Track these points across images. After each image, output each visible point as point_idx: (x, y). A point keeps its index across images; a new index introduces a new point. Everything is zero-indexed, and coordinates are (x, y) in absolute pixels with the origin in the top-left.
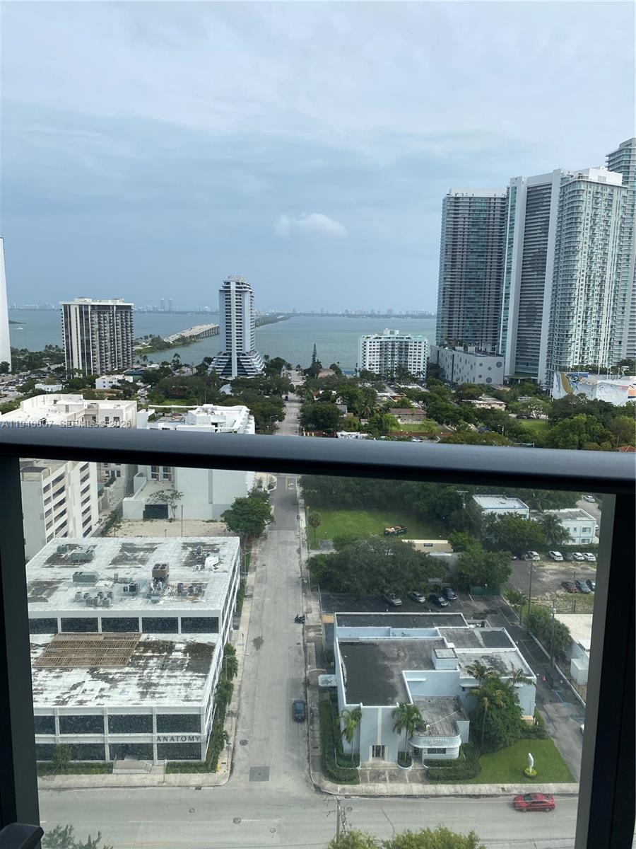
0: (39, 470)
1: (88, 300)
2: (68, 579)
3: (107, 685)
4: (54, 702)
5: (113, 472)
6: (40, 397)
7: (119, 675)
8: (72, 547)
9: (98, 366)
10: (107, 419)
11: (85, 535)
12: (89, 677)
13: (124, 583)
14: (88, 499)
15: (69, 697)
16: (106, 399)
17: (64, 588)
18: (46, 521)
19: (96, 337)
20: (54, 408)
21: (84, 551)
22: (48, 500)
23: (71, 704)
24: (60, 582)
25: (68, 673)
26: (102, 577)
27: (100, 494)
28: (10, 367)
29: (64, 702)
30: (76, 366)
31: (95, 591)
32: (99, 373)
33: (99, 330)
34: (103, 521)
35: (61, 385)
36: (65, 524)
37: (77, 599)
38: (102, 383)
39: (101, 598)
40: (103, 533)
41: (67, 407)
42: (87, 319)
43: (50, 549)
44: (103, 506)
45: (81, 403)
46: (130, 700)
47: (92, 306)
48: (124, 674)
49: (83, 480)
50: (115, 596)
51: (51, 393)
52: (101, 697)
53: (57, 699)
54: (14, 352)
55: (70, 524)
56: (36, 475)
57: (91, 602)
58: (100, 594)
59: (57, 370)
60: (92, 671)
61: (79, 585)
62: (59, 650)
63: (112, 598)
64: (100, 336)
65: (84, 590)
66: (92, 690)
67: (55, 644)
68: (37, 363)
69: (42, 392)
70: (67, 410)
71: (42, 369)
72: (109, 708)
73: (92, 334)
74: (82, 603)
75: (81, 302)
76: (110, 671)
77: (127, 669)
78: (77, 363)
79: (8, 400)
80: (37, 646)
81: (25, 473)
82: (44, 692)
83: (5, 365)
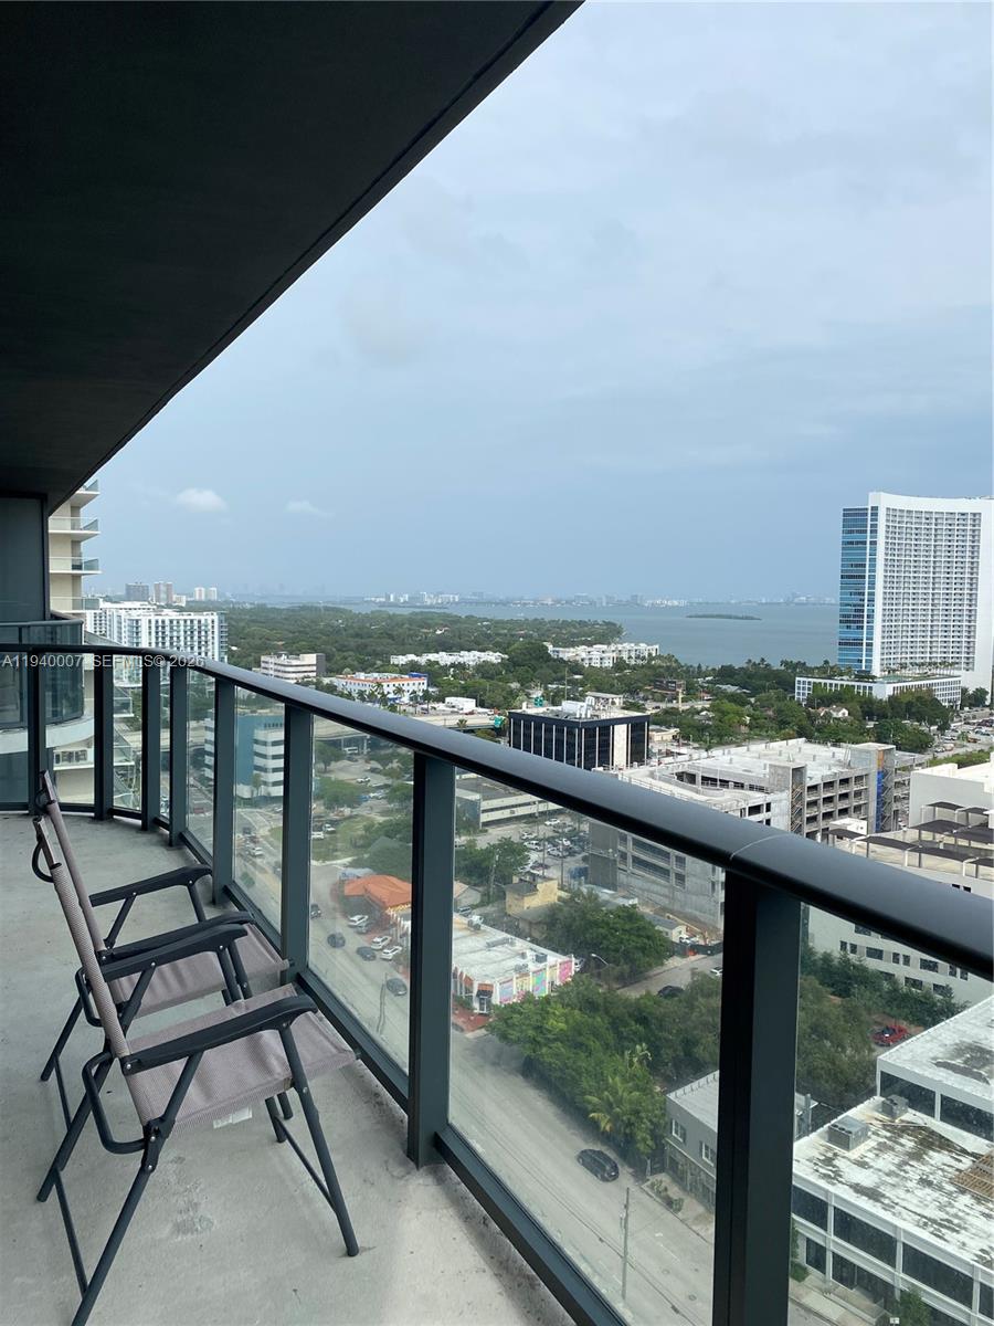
4: (977, 1256)
53: (980, 1253)
67: (990, 1160)
79: (978, 747)
80: (964, 1152)
81: (981, 867)
82: (963, 1231)
83: (981, 693)
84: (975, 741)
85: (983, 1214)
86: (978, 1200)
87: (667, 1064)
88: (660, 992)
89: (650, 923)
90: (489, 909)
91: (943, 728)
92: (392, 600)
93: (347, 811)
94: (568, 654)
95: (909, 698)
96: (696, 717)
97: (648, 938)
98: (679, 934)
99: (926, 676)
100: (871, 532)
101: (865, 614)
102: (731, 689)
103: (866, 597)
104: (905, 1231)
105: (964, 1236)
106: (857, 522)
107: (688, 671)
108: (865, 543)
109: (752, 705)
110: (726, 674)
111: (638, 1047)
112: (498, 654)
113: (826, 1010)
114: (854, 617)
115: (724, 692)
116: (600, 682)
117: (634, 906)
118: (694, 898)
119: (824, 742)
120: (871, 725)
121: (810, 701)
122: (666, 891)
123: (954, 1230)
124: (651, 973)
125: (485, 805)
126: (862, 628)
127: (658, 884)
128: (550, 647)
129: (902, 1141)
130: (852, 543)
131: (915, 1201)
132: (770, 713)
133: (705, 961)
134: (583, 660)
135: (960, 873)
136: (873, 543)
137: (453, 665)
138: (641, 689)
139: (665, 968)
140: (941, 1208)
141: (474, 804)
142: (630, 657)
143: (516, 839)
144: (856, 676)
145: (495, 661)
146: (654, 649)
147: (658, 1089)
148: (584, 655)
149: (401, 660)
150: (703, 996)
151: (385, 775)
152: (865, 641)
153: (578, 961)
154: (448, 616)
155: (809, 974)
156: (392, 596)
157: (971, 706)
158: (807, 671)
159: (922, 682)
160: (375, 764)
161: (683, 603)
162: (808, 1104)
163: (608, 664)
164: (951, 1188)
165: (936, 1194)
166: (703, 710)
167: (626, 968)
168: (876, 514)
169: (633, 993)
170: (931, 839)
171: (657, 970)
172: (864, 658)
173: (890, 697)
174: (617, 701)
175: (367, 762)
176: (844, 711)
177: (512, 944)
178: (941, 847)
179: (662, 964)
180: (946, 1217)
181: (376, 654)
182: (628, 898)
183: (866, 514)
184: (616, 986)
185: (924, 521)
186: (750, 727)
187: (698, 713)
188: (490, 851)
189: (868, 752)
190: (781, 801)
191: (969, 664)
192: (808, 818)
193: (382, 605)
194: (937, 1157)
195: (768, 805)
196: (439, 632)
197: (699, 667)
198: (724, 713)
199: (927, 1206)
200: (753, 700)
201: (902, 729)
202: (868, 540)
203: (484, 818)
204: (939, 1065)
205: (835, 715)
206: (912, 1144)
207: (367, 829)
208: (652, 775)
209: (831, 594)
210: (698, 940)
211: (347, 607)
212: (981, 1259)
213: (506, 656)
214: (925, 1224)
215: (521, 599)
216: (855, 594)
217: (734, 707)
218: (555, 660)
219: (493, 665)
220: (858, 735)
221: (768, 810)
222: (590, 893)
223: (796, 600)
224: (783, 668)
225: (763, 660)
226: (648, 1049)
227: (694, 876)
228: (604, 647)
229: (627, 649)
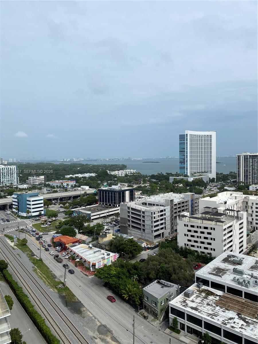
0: (223, 222)
1: (248, 153)
2: (231, 270)
3: (245, 324)
4: (221, 322)
5: (254, 227)
6: (225, 192)
7: (251, 321)
8: (234, 256)
9: (251, 181)
10: (253, 204)
11: (240, 253)
12: (237, 317)
13: (256, 279)
14: (242, 237)
15: (228, 323)
16: (254, 195)
17: (228, 273)
18: (224, 243)
19: (251, 168)
20: (230, 197)
21: (238, 260)
22: (225, 235)
23: (228, 326)
24: (227, 270)
25: (228, 311)
26: (245, 273)
27: (248, 235)
28: (215, 180)
29: (225, 324)
30: (241, 180)
31: (242, 279)
32: (251, 183)
33: (252, 165)
34: (248, 248)
35: (235, 188)
36: (231, 246)
37: (234, 280)
38: (252, 188)
39: (245, 283)
40: (248, 254)
41: (236, 197)
42: (247, 161)
43: (224, 255)
44: (249, 241)
45: (242, 196)
46: (255, 335)
47: (250, 156)
48: (253, 321)
49: (240, 229)
50: (251, 284)
51: (230, 191)
52: (242, 328)
53: (222, 321)
54: (217, 174)
55: (234, 246)
56: (221, 224)
57: (239, 283)
58: (244, 281)
59: (233, 181)
60: (238, 314)
61: (235, 274)
62: (225, 300)
63: (249, 284)
64: (252, 168)
65: (238, 277)
66: (238, 323)
67: (224, 297)
68: (226, 178)
69: (227, 190)
70: (236, 198)
71: (227, 181)
72: (245, 335)
73: (249, 167)
74: (236, 282)
75: (245, 154)
76: (246, 317)
77: (255, 320)
78: (242, 179)
79: (213, 192)
80: (217, 295)
81: (217, 223)
82: (218, 316)
83: (214, 179)
84: (213, 191)
85: (222, 311)
86: (221, 308)
87: (142, 280)
88: (140, 260)
89: (136, 243)
90: (94, 242)
91: (205, 188)
92: (65, 160)
93: (54, 219)
94: (113, 173)
95: (197, 181)
96: (146, 188)
97: (136, 247)
98: (144, 245)
99: (201, 175)
100: (186, 140)
101: (186, 160)
102: (154, 180)
103: (186, 156)
104: (204, 318)
105: (218, 317)
106: (183, 138)
107: (143, 176)
108: (185, 143)
109: (159, 184)
110: (153, 177)
111: (135, 276)
112: (95, 174)
113: (182, 262)
114: (183, 161)
115: (153, 181)
116: (121, 180)
117: (132, 239)
118: (147, 235)
119: (177, 193)
120: (188, 188)
121: (173, 183)
122: (140, 234)
123: (216, 316)
124: (138, 256)
125: (92, 214)
126: (185, 164)
127: (138, 232)
128: (108, 172)
129: (202, 294)
130: (182, 143)
131: (206, 309)
132: (164, 186)
133: (151, 251)
134: (117, 174)
135: (212, 224)
136: (187, 143)
137: (82, 177)
138: (132, 181)
139: (141, 254)
140: (212, 311)
141: (89, 214)
142: (129, 173)
143: (101, 223)
144: (184, 176)
145: (94, 176)
146: (135, 171)
147: (140, 287)
148: (117, 173)
149: (68, 176)
150: (151, 261)
151: (64, 208)
152: (186, 167)
153: (118, 254)
154: (81, 164)
155: (178, 253)
156: (65, 159)
157: (211, 182)
158: (172, 175)
159: (199, 177)
160: (61, 205)
161: (141, 159)
162: (178, 287)
163: (123, 175)
164: (214, 305)
165: (211, 307)
166: (147, 186)
167: (131, 255)
168: (187, 136)
169: (133, 262)
170: (205, 216)
171: (139, 255)
172: (186, 171)
173: (192, 181)
174: (126, 185)
175: (59, 205)
176: (182, 185)
177: (101, 251)
178: (207, 218)
179: (140, 253)
180: (214, 313)
181: (61, 175)
182: (131, 236)
183: (185, 136)
184: (129, 260)
185: (198, 137)
186: (159, 190)
187: (146, 187)
188: (94, 227)
189: (188, 195)
190: (168, 208)
191: (211, 172)
192: (175, 213)
193: (62, 162)
194: (211, 297)
195: (165, 210)
196: (78, 169)
197: (146, 175)
198: (153, 187)
199: (209, 310)
200: (159, 183)
201: (196, 188)
202: (186, 142)
203: (92, 218)
204: (210, 274)
205: (179, 186)
206: (204, 295)
207: (60, 223)
208: (136, 204)
209: (177, 156)
210: (149, 246)
211: (53, 163)
212: (223, 323)
213: (97, 174)
214: (209, 315)
215: (100, 159)
216: (183, 156)
217: (155, 185)
218: (110, 175)
219: (94, 177)
220: (185, 191)
221: (165, 211)
222: (121, 236)
223: (169, 158)
224: (166, 174)
225: (161, 173)
226: (137, 277)
227: (147, 229)
228: (122, 171)
229: (128, 171)
